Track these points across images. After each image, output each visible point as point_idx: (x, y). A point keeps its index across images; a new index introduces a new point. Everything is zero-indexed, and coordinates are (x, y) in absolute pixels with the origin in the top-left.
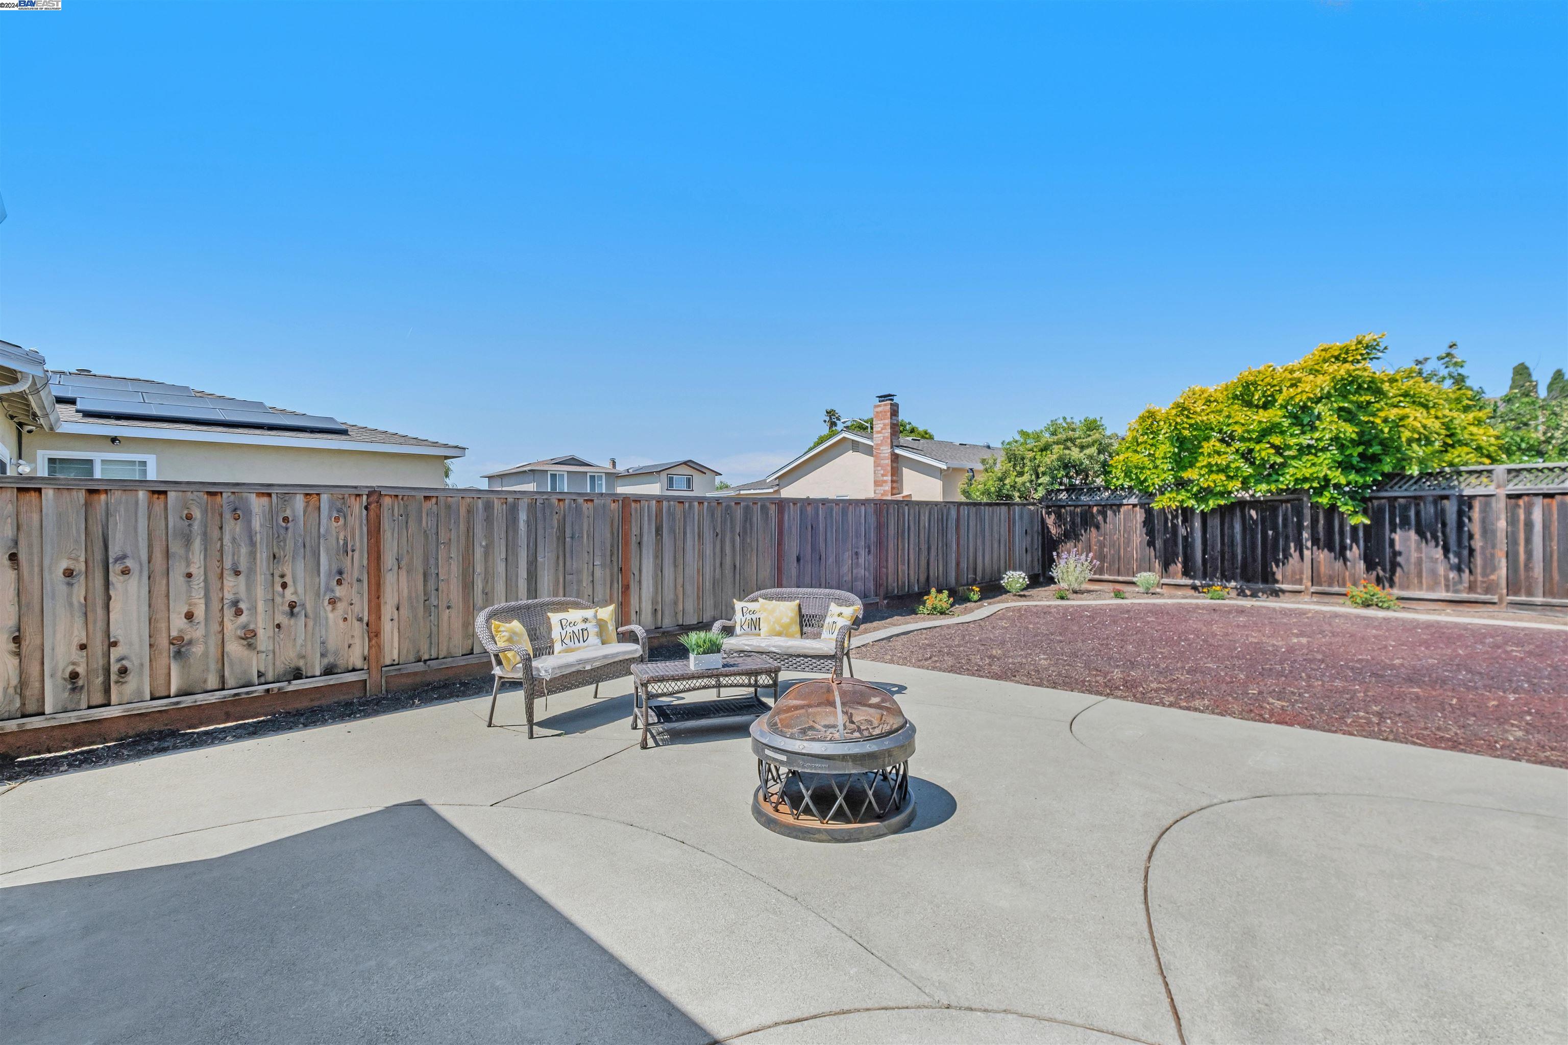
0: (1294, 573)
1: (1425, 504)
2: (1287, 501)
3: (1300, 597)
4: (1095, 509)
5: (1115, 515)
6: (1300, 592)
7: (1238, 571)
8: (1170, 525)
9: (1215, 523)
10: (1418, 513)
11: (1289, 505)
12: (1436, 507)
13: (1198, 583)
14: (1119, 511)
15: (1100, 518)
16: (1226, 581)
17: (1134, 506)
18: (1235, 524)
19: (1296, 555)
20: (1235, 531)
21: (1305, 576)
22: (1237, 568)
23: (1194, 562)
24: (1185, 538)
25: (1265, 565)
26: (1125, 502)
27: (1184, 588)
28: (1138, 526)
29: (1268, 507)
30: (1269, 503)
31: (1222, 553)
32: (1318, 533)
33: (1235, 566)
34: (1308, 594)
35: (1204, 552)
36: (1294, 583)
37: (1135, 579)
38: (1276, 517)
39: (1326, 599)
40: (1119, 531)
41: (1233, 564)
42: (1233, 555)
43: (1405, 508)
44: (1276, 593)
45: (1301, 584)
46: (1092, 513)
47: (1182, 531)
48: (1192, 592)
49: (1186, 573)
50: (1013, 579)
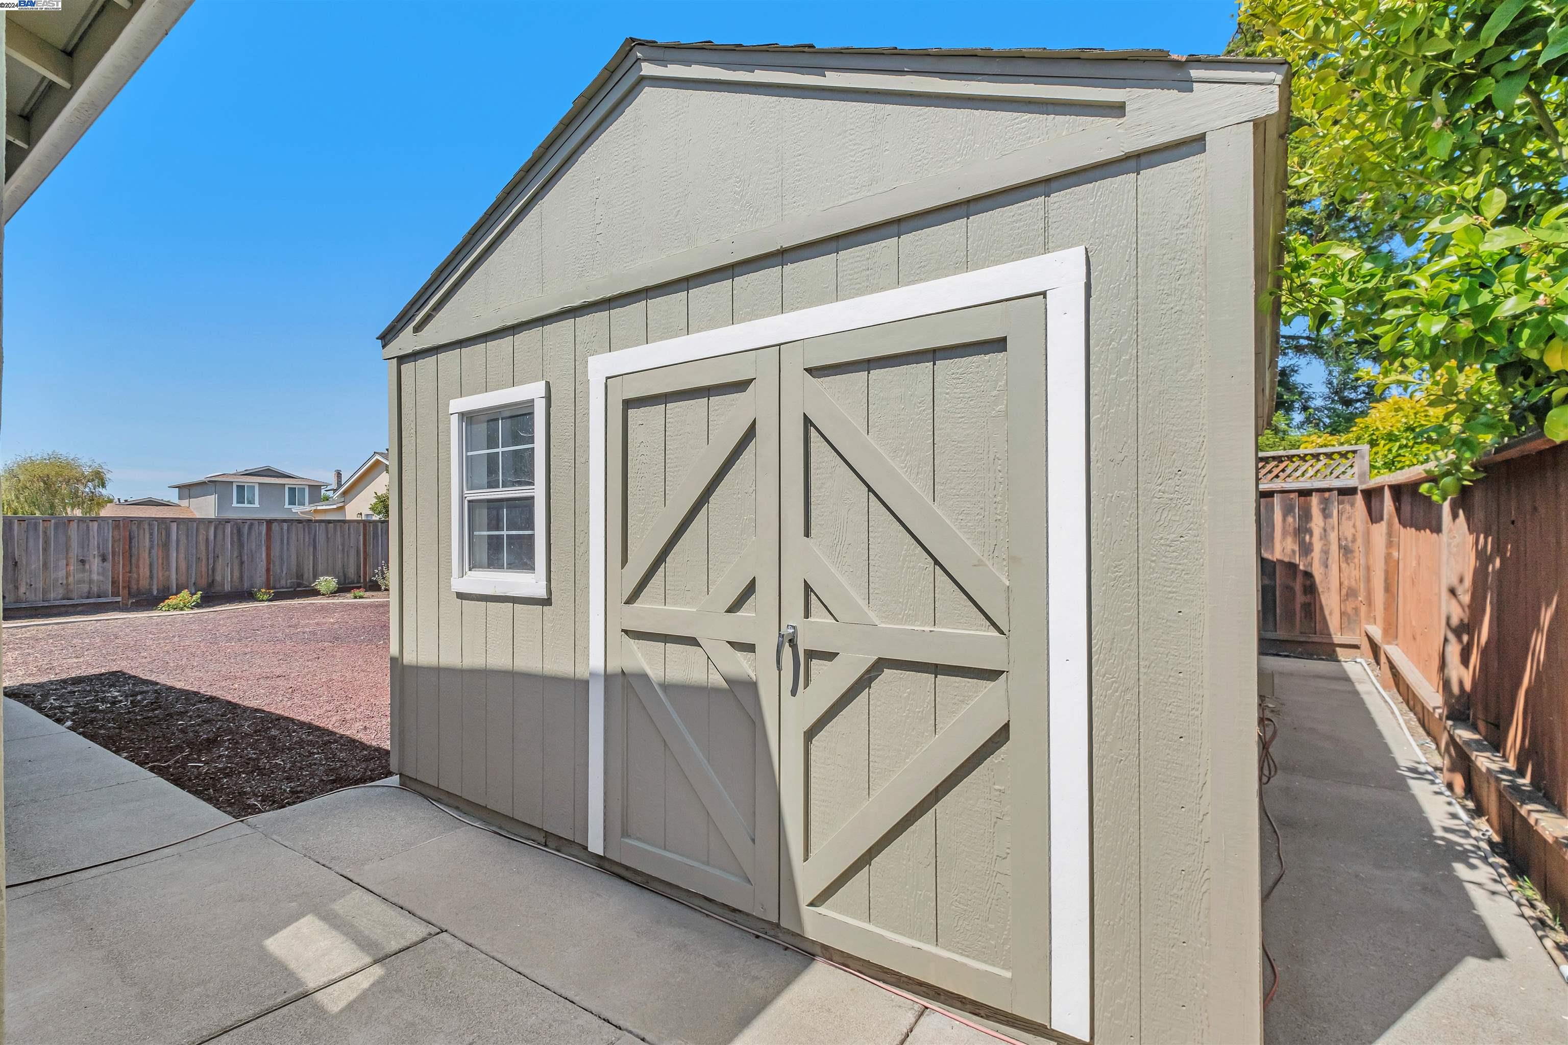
50: (326, 583)
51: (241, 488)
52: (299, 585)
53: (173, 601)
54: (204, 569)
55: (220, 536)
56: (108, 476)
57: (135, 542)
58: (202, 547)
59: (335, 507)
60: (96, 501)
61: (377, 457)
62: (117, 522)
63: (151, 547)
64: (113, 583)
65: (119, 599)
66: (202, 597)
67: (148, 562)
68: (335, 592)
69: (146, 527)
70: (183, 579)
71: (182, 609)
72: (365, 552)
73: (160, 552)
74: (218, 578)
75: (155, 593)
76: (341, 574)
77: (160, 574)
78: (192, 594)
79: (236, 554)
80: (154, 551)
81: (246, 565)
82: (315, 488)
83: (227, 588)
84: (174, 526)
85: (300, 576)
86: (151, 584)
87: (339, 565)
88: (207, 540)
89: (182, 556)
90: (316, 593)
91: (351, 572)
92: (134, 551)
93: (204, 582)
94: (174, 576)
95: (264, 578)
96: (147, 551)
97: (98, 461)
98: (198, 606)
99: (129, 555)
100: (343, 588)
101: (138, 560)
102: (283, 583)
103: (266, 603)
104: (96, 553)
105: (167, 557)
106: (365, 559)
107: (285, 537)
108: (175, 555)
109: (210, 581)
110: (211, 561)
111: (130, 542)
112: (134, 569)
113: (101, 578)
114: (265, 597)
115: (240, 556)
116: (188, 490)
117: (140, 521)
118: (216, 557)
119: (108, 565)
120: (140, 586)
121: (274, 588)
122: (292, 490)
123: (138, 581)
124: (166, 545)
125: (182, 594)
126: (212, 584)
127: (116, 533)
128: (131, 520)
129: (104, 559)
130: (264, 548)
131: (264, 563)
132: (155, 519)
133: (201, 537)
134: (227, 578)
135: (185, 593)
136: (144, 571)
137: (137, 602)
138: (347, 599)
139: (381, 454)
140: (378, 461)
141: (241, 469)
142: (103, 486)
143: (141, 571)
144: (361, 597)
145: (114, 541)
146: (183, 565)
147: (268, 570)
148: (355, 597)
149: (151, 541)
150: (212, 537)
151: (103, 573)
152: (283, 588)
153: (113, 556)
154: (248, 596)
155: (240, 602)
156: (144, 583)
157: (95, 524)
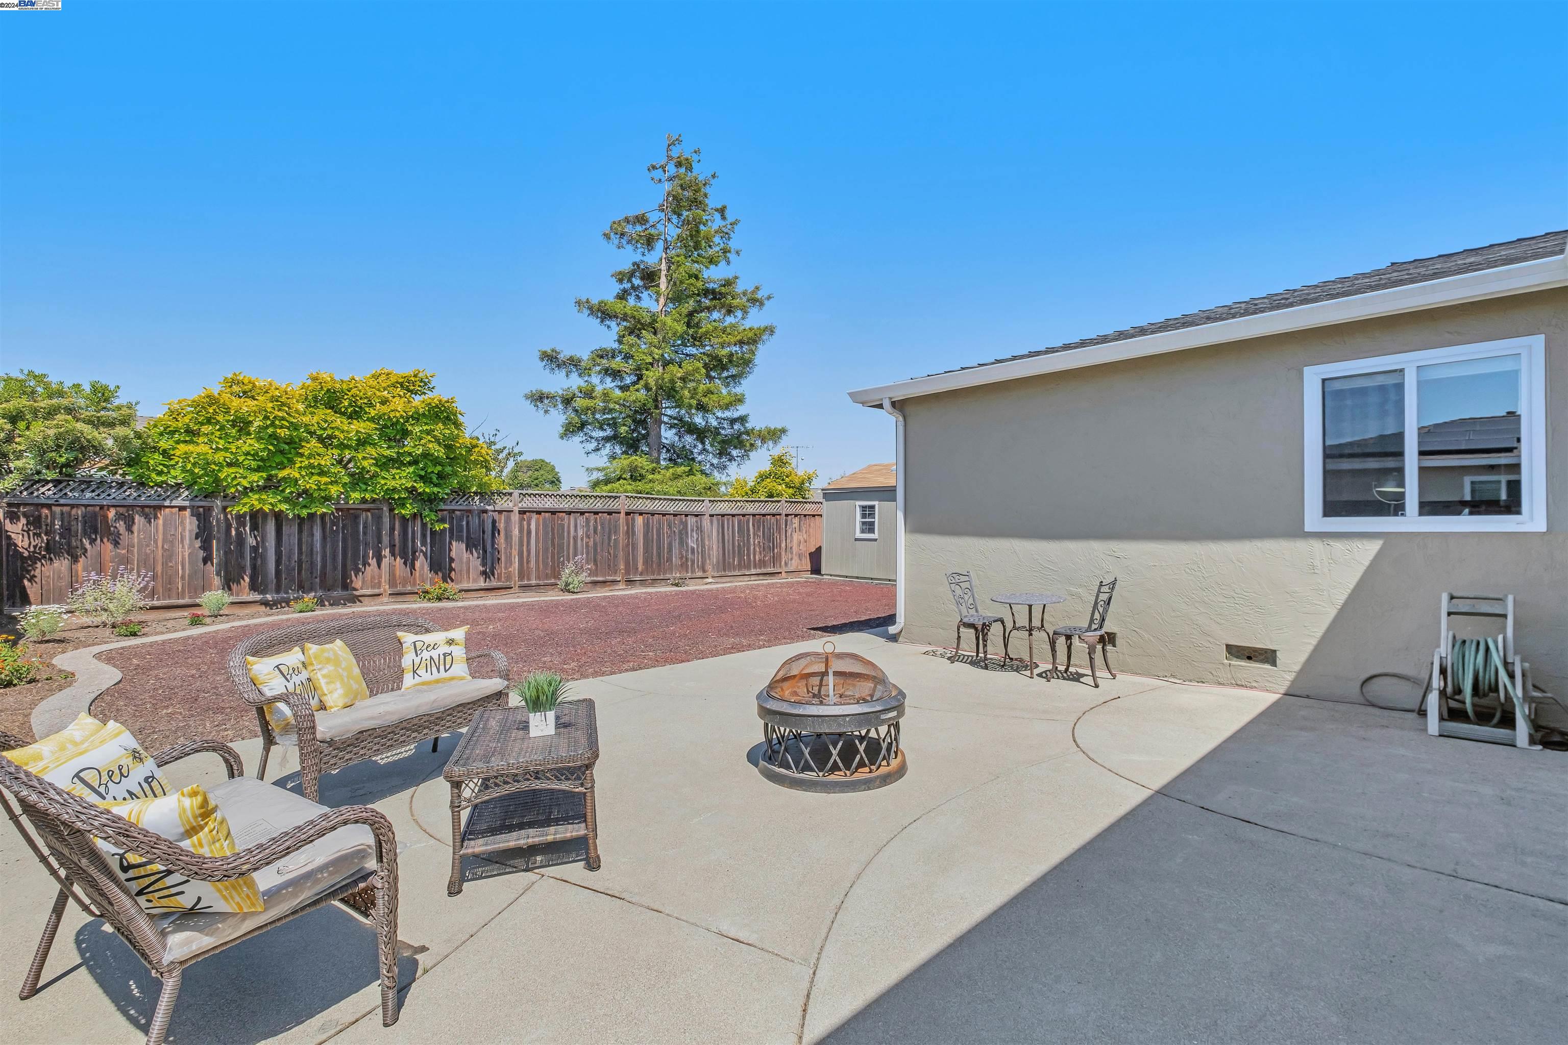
0: (373, 577)
1: (472, 516)
2: (368, 510)
3: (378, 600)
4: (112, 514)
5: (150, 522)
6: (379, 595)
7: (318, 580)
8: (233, 533)
9: (291, 532)
10: (468, 523)
11: (369, 514)
12: (479, 517)
13: (269, 597)
14: (156, 517)
15: (121, 526)
16: (303, 592)
17: (182, 509)
18: (315, 532)
19: (373, 562)
20: (315, 539)
21: (383, 580)
22: (316, 578)
23: (265, 576)
24: (255, 549)
25: (345, 576)
26: (167, 503)
27: (253, 604)
28: (187, 534)
29: (350, 515)
30: (352, 511)
31: (300, 562)
32: (394, 540)
33: (314, 575)
34: (385, 597)
35: (278, 562)
36: (373, 587)
37: (198, 601)
38: (357, 524)
39: (400, 599)
40: (156, 541)
41: (311, 573)
42: (312, 564)
43: (460, 519)
44: (355, 599)
45: (379, 588)
46: (105, 517)
47: (251, 541)
48: (263, 608)
49: (254, 587)
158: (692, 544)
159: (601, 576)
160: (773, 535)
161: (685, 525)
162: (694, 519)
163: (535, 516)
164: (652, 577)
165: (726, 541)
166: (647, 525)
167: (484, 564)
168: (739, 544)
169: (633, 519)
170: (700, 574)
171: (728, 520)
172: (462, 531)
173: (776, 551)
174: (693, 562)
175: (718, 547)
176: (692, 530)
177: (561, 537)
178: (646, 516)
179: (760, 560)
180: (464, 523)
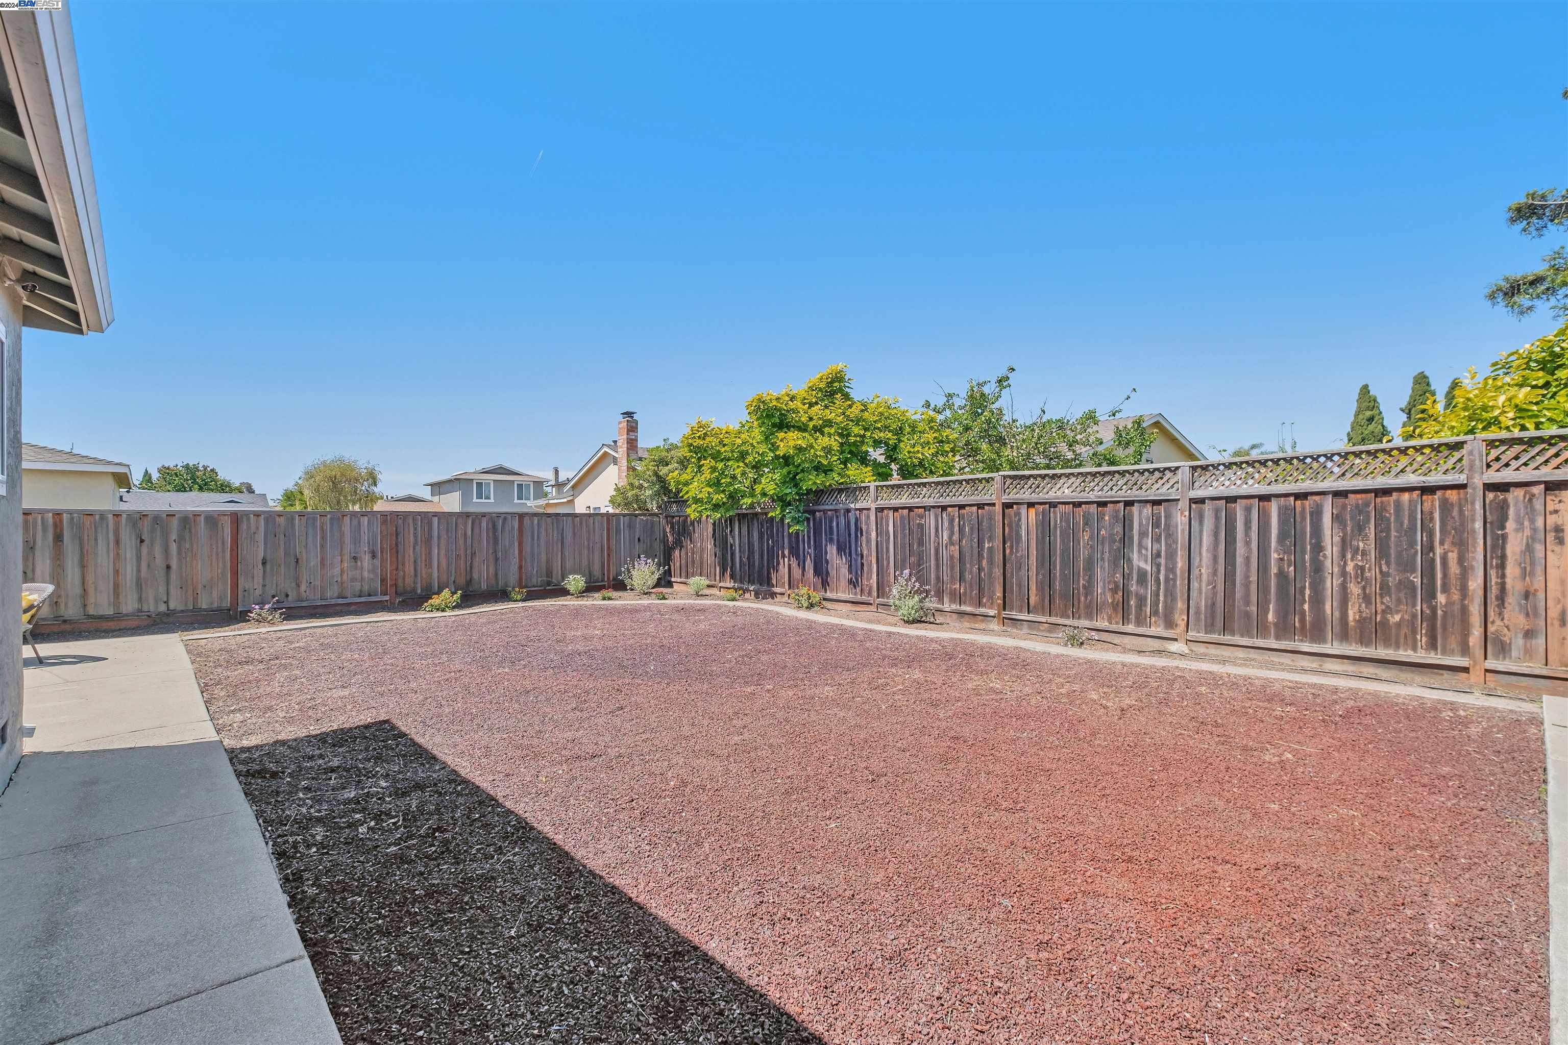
0: (781, 577)
1: (840, 516)
3: (783, 599)
10: (837, 524)
12: (846, 518)
13: (736, 586)
19: (782, 562)
21: (786, 581)
32: (792, 542)
34: (786, 596)
36: (781, 586)
45: (784, 587)
50: (575, 582)
51: (479, 485)
52: (549, 584)
53: (436, 601)
54: (462, 566)
55: (477, 531)
56: (379, 476)
57: (400, 538)
58: (461, 542)
59: (565, 500)
60: (371, 498)
61: (606, 449)
62: (384, 515)
63: (415, 544)
64: (382, 581)
65: (387, 598)
66: (462, 596)
67: (412, 560)
68: (583, 592)
69: (411, 521)
70: (444, 578)
71: (443, 610)
72: (609, 548)
73: (423, 549)
74: (475, 576)
75: (419, 591)
76: (587, 571)
77: (424, 572)
78: (453, 593)
79: (491, 551)
80: (418, 548)
81: (500, 562)
82: (539, 484)
83: (484, 587)
84: (435, 520)
85: (549, 573)
86: (415, 583)
87: (585, 563)
88: (465, 534)
89: (443, 552)
90: (565, 592)
91: (597, 572)
92: (401, 548)
93: (462, 581)
94: (435, 574)
95: (517, 576)
96: (412, 549)
97: (372, 463)
98: (458, 606)
99: (396, 550)
100: (591, 588)
101: (404, 557)
102: (534, 581)
103: (520, 604)
104: (366, 549)
105: (429, 554)
106: (609, 555)
107: (536, 532)
108: (436, 551)
109: (468, 578)
110: (469, 558)
111: (397, 538)
112: (400, 567)
113: (372, 576)
114: (519, 597)
115: (495, 552)
116: (438, 487)
117: (406, 515)
118: (473, 554)
119: (377, 562)
120: (406, 582)
121: (526, 587)
122: (520, 486)
123: (404, 579)
124: (428, 541)
125: (443, 594)
126: (470, 582)
127: (384, 527)
128: (397, 514)
129: (374, 556)
130: (516, 544)
131: (516, 560)
132: (419, 513)
133: (460, 532)
134: (483, 576)
135: (446, 593)
136: (409, 569)
137: (403, 601)
138: (595, 600)
139: (609, 446)
140: (606, 453)
141: (479, 468)
142: (375, 485)
143: (406, 569)
144: (610, 599)
145: (382, 537)
146: (444, 564)
147: (520, 567)
148: (604, 599)
149: (415, 536)
150: (469, 533)
151: (373, 570)
152: (534, 586)
153: (382, 552)
154: (500, 595)
155: (496, 602)
156: (409, 581)
157: (366, 519)
158: (1140, 561)
159: (970, 605)
160: (1429, 548)
161: (1126, 522)
162: (1148, 510)
163: (891, 513)
164: (1053, 620)
165: (1239, 560)
166: (1045, 525)
167: (850, 572)
168: (1281, 574)
169: (1018, 514)
170: (1158, 630)
171: (1248, 510)
172: (831, 533)
173: (1441, 598)
174: (1141, 600)
175: (1215, 572)
176: (1143, 534)
177: (921, 543)
178: (1041, 508)
179: (1361, 622)
180: (835, 523)
